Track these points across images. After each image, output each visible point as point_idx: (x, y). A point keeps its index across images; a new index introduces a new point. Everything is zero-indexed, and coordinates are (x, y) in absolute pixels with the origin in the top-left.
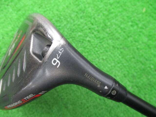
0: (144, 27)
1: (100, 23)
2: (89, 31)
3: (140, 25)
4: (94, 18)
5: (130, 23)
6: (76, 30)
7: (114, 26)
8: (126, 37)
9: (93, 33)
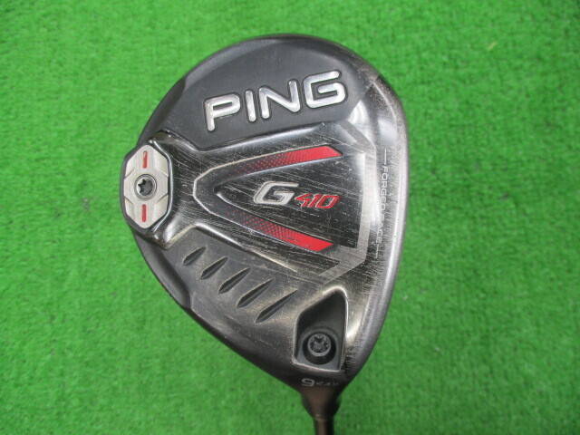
0: (468, 82)
1: (385, 27)
2: (355, 30)
3: (461, 72)
4: (379, 11)
5: (445, 59)
6: (330, 17)
7: (409, 47)
8: (419, 80)
9: (359, 39)
